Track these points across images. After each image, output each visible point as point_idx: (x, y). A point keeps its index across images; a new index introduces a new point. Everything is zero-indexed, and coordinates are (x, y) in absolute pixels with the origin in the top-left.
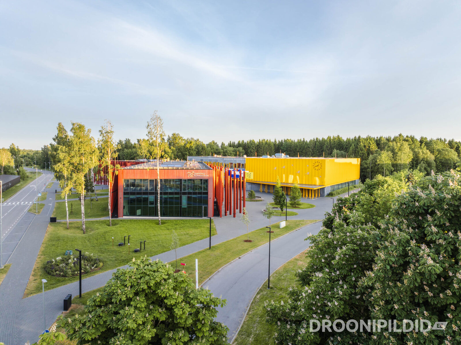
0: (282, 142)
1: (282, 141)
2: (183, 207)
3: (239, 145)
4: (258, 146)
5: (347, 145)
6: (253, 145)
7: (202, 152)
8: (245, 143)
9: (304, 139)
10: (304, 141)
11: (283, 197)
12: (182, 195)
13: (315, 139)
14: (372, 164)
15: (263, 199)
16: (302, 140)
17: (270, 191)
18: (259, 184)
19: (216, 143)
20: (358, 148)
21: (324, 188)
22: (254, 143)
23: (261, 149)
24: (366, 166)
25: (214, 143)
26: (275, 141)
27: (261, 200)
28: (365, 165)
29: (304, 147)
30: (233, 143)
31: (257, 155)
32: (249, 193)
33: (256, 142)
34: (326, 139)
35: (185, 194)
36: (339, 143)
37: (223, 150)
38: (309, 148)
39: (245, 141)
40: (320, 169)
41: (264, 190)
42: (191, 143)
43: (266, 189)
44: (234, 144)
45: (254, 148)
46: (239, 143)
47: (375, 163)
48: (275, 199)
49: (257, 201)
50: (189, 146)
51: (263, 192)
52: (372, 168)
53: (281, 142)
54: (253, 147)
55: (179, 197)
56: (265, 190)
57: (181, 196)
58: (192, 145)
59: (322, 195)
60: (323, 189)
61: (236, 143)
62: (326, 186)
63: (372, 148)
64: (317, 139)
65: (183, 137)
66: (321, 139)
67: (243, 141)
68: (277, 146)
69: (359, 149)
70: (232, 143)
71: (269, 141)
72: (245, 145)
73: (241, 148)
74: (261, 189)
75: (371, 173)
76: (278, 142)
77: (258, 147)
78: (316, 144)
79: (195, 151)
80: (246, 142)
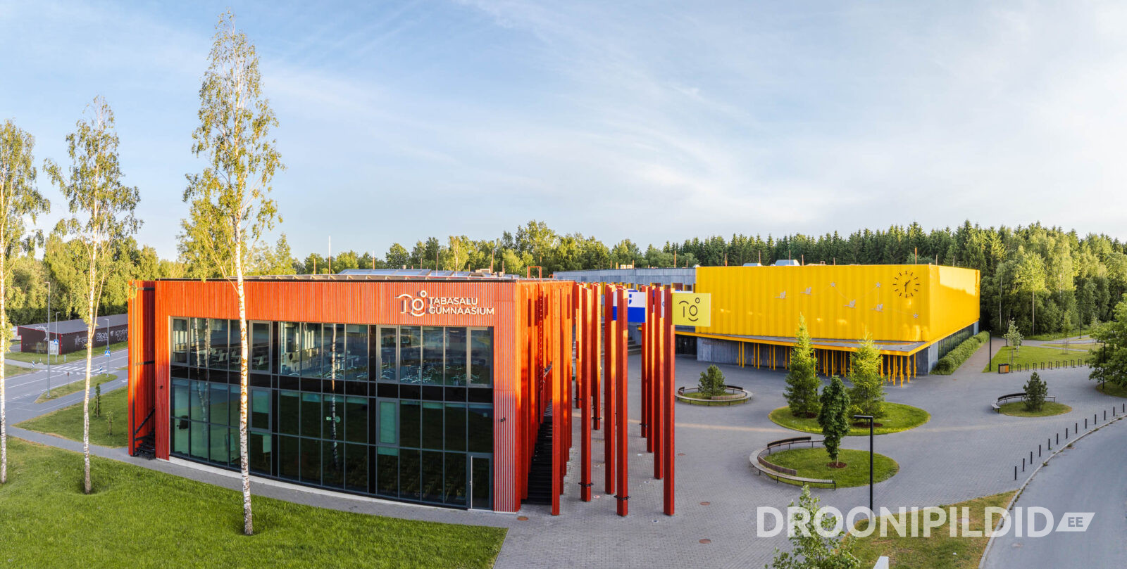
0: (786, 242)
1: (785, 238)
2: (381, 451)
3: (687, 248)
4: (730, 248)
5: (935, 245)
6: (720, 248)
7: (596, 264)
8: (702, 244)
9: (836, 232)
10: (835, 237)
11: (839, 398)
12: (378, 399)
13: (862, 232)
14: (1003, 284)
15: (750, 394)
16: (832, 235)
17: (769, 363)
18: (736, 343)
19: (634, 246)
20: (965, 249)
21: (928, 348)
22: (722, 242)
23: (738, 255)
24: (990, 288)
25: (628, 246)
26: (770, 239)
27: (744, 401)
28: (988, 287)
29: (838, 251)
30: (674, 246)
31: (728, 261)
32: (704, 376)
33: (726, 243)
34: (887, 231)
35: (388, 391)
36: (918, 238)
37: (649, 260)
38: (849, 252)
39: (702, 240)
40: (914, 292)
41: (749, 360)
42: (569, 242)
43: (757, 360)
44: (677, 247)
45: (721, 254)
46: (686, 245)
47: (1009, 283)
48: (791, 398)
49: (729, 403)
50: (566, 249)
51: (749, 366)
52: (1004, 293)
53: (783, 240)
54: (720, 252)
55: (364, 407)
56: (753, 362)
57: (373, 402)
58: (573, 246)
59: (922, 372)
60: (925, 352)
61: (681, 244)
62: (932, 343)
63: (996, 248)
64: (866, 231)
65: (554, 231)
66: (875, 233)
67: (696, 239)
68: (774, 252)
69: (970, 251)
70: (671, 246)
71: (755, 239)
72: (701, 248)
73: (691, 255)
74: (742, 357)
75: (1003, 304)
76: (775, 244)
77: (731, 252)
78: (864, 244)
79: (580, 261)
80: (704, 242)
